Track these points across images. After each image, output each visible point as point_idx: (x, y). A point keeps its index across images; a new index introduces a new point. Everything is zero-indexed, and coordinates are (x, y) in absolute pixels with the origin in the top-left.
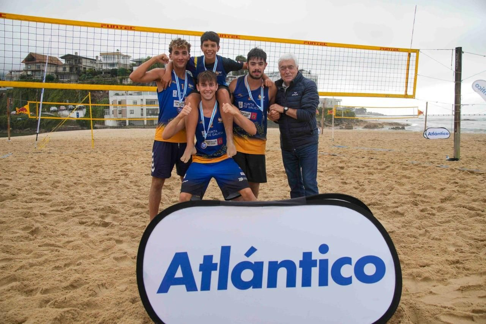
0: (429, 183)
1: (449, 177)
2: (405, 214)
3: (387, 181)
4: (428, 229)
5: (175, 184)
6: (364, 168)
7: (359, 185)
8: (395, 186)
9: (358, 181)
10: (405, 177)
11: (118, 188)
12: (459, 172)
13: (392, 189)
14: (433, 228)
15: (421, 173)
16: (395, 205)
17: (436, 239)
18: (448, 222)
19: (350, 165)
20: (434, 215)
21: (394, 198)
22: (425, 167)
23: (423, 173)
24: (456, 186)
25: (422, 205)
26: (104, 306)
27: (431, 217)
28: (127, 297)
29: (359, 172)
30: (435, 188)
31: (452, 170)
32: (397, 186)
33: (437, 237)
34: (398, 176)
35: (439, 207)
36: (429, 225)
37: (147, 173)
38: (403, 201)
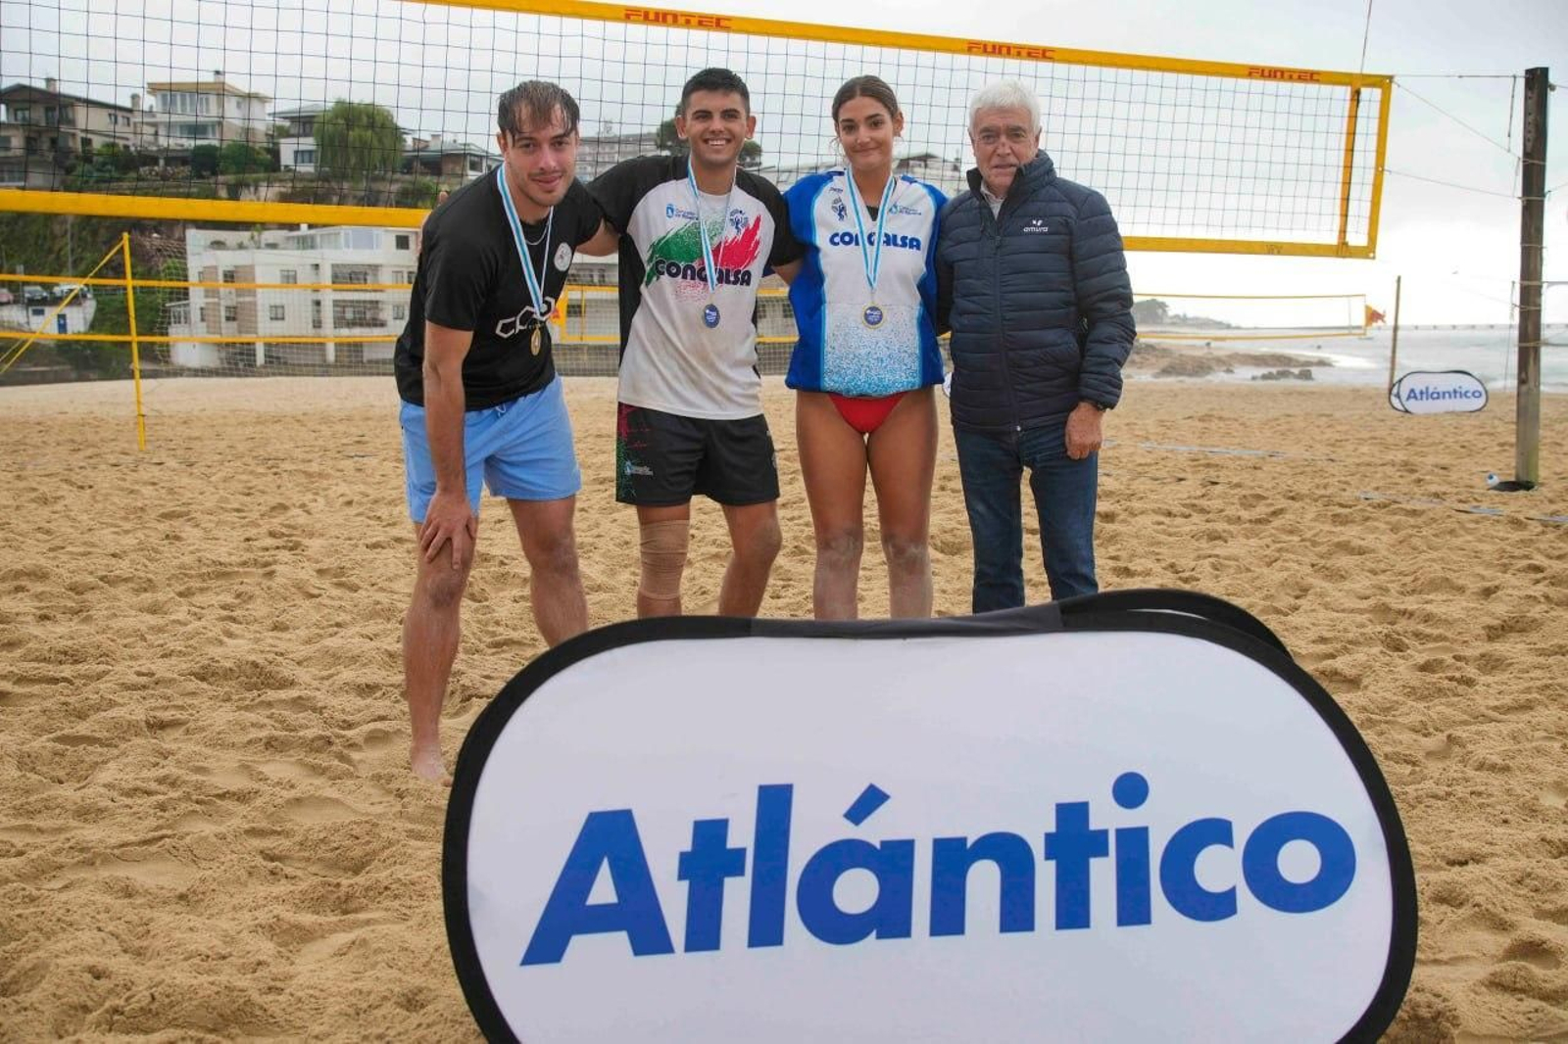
0: (1437, 571)
1: (1509, 548)
2: (1365, 682)
3: (1279, 563)
4: (1459, 732)
5: (488, 578)
6: (1190, 516)
7: (1180, 579)
8: (1310, 580)
9: (1172, 566)
10: (1345, 547)
11: (272, 596)
12: (1540, 529)
13: (1305, 591)
14: (1474, 728)
15: (1403, 533)
16: (1322, 648)
17: (1493, 768)
18: (1527, 707)
19: (1136, 505)
20: (1469, 682)
21: (1313, 624)
22: (1414, 513)
23: (1411, 536)
24: (1537, 582)
25: (1420, 647)
26: (298, 1023)
27: (1461, 689)
28: (382, 988)
29: (1172, 530)
30: (1461, 589)
31: (1516, 523)
32: (1318, 583)
33: (1496, 759)
34: (1320, 544)
35: (1483, 656)
36: (1457, 719)
37: (374, 540)
38: (1350, 636)
